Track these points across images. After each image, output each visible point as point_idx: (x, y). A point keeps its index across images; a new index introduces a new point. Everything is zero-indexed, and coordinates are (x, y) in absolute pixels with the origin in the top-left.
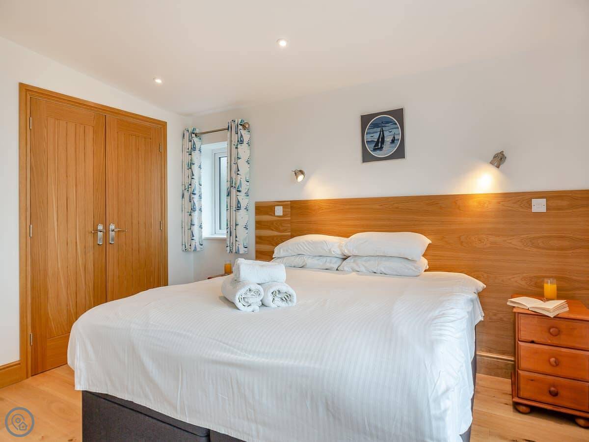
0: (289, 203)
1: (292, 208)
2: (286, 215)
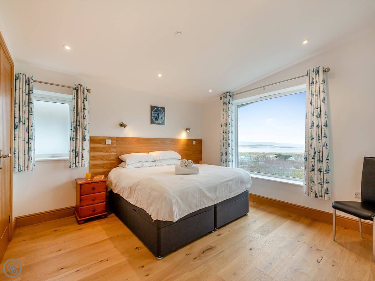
0: (115, 138)
1: (117, 141)
2: (113, 144)
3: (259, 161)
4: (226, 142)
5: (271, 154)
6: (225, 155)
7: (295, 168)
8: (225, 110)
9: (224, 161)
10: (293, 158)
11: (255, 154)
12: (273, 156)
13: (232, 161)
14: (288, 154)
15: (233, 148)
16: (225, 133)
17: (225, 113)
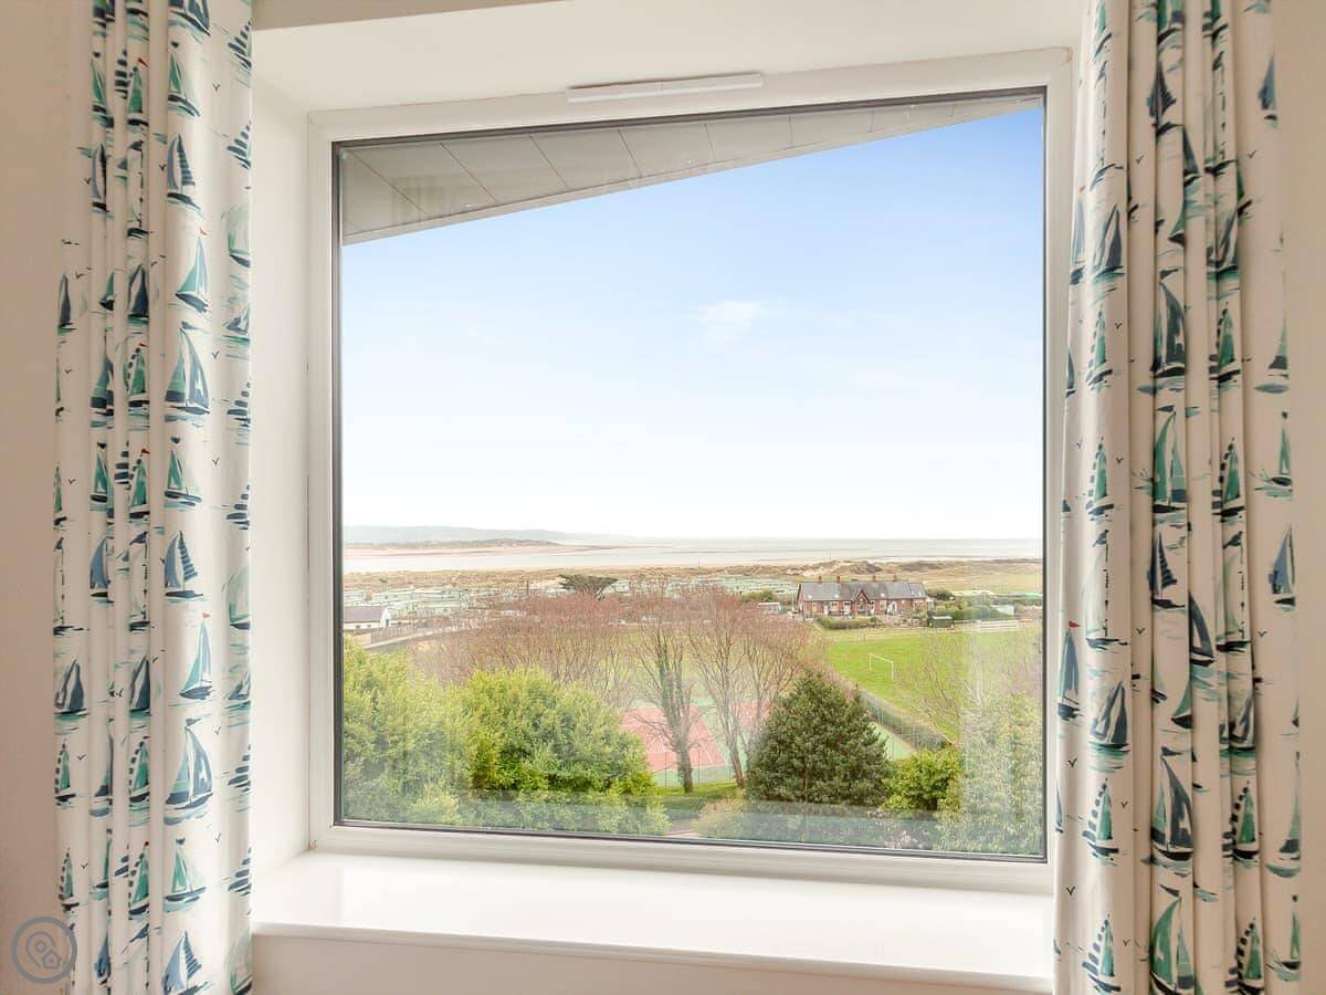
3: (501, 607)
4: (136, 529)
5: (547, 575)
6: (122, 706)
7: (623, 622)
8: (117, 105)
9: (106, 790)
10: (622, 586)
11: (487, 576)
12: (552, 582)
13: (240, 780)
14: (603, 572)
15: (256, 607)
16: (119, 405)
17: (121, 138)
